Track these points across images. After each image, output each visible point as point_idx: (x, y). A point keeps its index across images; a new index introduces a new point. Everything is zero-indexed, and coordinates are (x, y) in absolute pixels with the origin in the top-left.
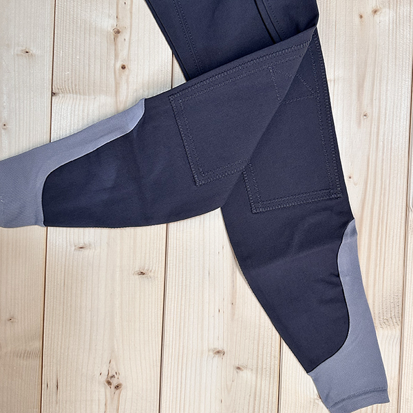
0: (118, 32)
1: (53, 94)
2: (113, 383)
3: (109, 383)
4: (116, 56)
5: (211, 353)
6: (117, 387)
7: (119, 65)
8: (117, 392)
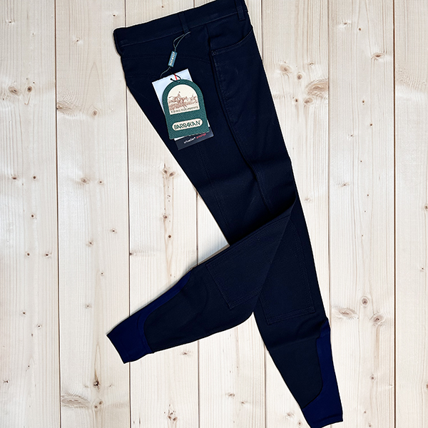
0: (166, 217)
1: (130, 254)
2: (172, 417)
3: (170, 417)
4: (165, 230)
5: (227, 396)
6: (174, 419)
7: (167, 236)
8: (175, 422)
